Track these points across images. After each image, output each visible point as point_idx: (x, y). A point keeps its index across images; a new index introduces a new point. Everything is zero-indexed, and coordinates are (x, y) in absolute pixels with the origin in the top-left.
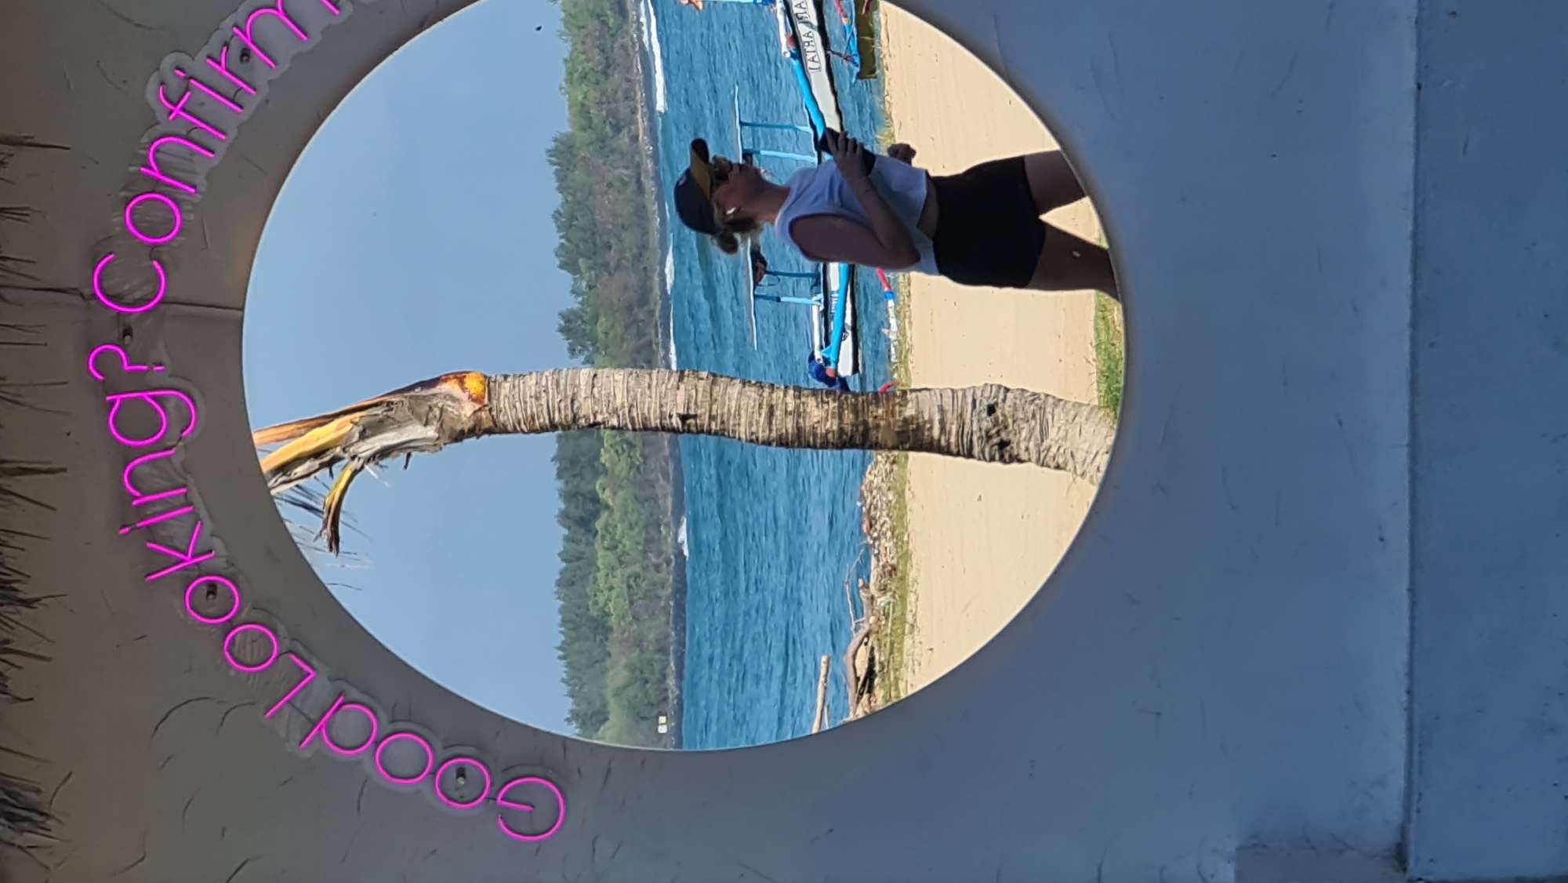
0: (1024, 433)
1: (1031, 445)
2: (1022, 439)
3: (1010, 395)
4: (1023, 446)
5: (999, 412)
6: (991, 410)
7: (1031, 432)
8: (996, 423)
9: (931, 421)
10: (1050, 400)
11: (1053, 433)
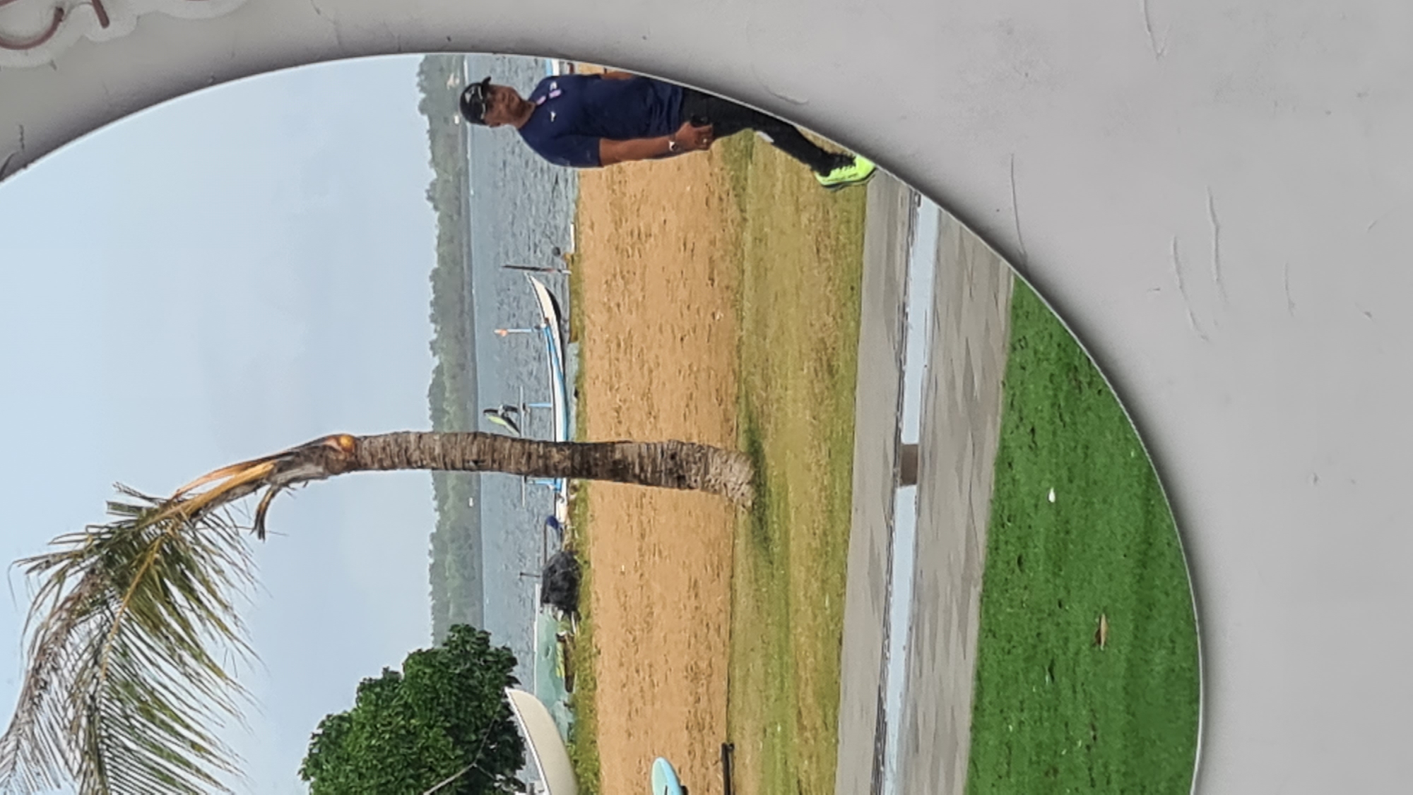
0: (693, 471)
1: (699, 478)
2: (693, 475)
3: (685, 448)
4: (693, 479)
5: (678, 458)
6: (673, 457)
7: (699, 470)
8: (676, 464)
9: (633, 464)
10: (712, 450)
11: (712, 470)
